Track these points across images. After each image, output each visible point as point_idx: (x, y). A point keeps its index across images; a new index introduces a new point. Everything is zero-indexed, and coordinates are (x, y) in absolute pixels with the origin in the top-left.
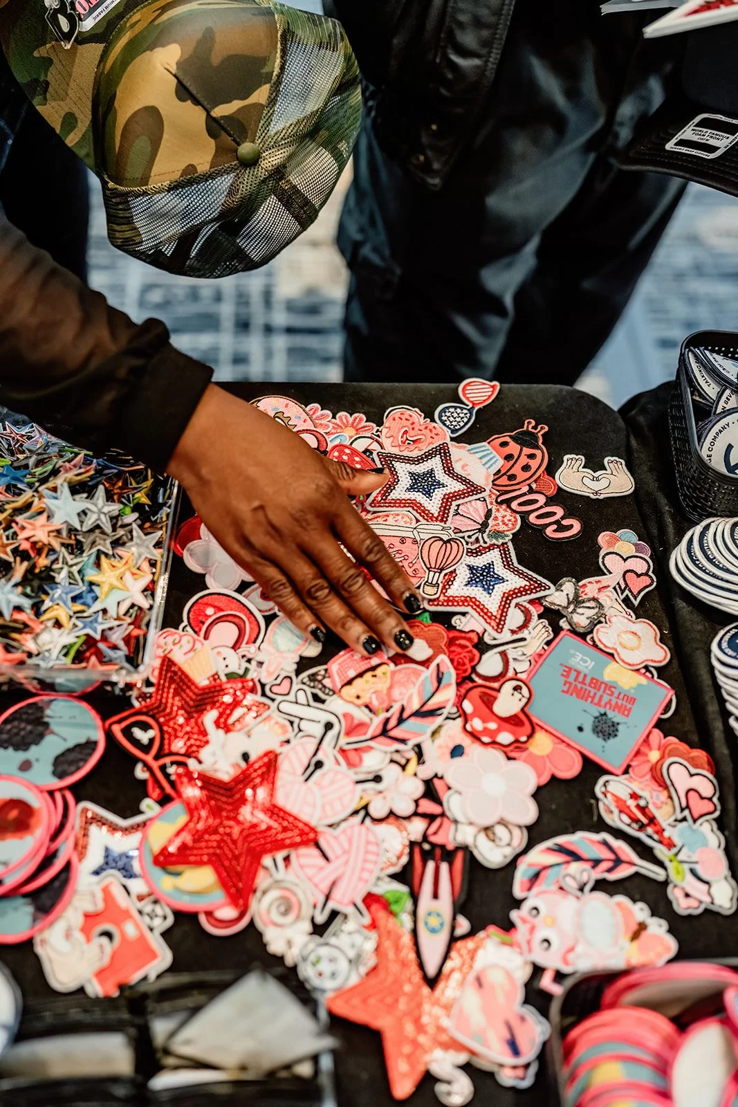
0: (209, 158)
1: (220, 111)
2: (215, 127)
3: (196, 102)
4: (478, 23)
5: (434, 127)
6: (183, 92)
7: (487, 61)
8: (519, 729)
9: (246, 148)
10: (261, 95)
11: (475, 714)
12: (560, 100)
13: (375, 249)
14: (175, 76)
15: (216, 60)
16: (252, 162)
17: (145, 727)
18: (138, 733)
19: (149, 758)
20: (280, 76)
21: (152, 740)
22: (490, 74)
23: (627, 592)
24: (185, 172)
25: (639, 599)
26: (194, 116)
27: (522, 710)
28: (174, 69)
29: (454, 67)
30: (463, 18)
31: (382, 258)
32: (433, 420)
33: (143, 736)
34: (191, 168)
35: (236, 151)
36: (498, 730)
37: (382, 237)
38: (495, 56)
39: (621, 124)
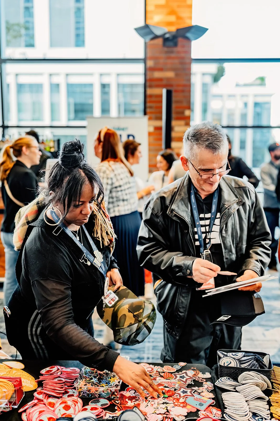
0: (134, 321)
1: (135, 314)
2: (134, 316)
3: (131, 313)
4: (183, 307)
5: (177, 327)
6: (129, 311)
7: (185, 314)
8: (184, 404)
9: (140, 319)
10: (141, 311)
11: (176, 402)
12: (203, 323)
13: (169, 357)
14: (128, 309)
15: (134, 306)
16: (141, 321)
17: (118, 401)
18: (116, 401)
19: (118, 405)
20: (144, 308)
21: (119, 403)
22: (186, 316)
23: (208, 390)
24: (130, 324)
25: (210, 390)
26: (131, 315)
27: (184, 401)
28: (128, 308)
29: (179, 315)
30: (180, 306)
31: (170, 358)
32: (173, 367)
33: (118, 402)
34: (131, 323)
35: (138, 320)
36: (180, 404)
37: (170, 353)
38: (186, 313)
39: (217, 330)
